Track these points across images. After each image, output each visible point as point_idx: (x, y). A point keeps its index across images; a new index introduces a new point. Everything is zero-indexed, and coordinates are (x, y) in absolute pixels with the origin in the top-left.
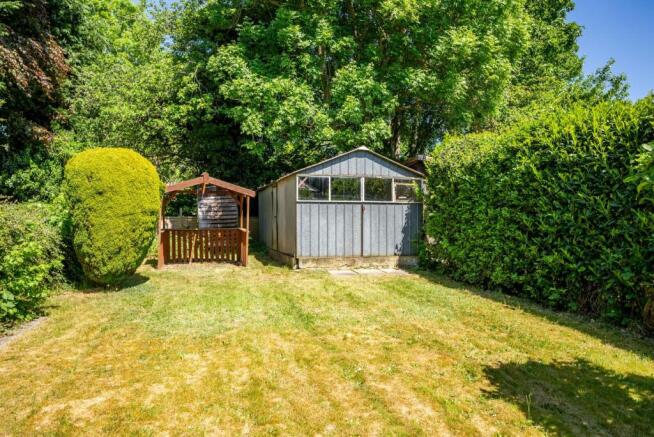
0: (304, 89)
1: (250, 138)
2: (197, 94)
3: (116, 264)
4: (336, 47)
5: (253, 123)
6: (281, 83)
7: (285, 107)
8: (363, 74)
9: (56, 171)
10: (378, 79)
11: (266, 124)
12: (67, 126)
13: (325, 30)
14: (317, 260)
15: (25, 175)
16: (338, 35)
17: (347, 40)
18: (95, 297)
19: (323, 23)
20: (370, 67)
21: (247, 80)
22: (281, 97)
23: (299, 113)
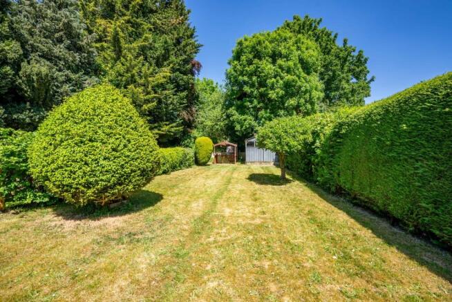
0: (251, 117)
1: (238, 131)
2: (226, 119)
3: (204, 160)
4: (258, 106)
5: (238, 127)
6: (245, 116)
7: (246, 123)
8: (266, 113)
9: (193, 140)
10: (271, 113)
11: (242, 127)
12: (195, 127)
13: (255, 102)
14: (251, 162)
15: (186, 141)
16: (259, 103)
17: (261, 104)
18: (200, 167)
19: (255, 100)
20: (268, 111)
21: (236, 116)
22: (245, 120)
23: (249, 124)
